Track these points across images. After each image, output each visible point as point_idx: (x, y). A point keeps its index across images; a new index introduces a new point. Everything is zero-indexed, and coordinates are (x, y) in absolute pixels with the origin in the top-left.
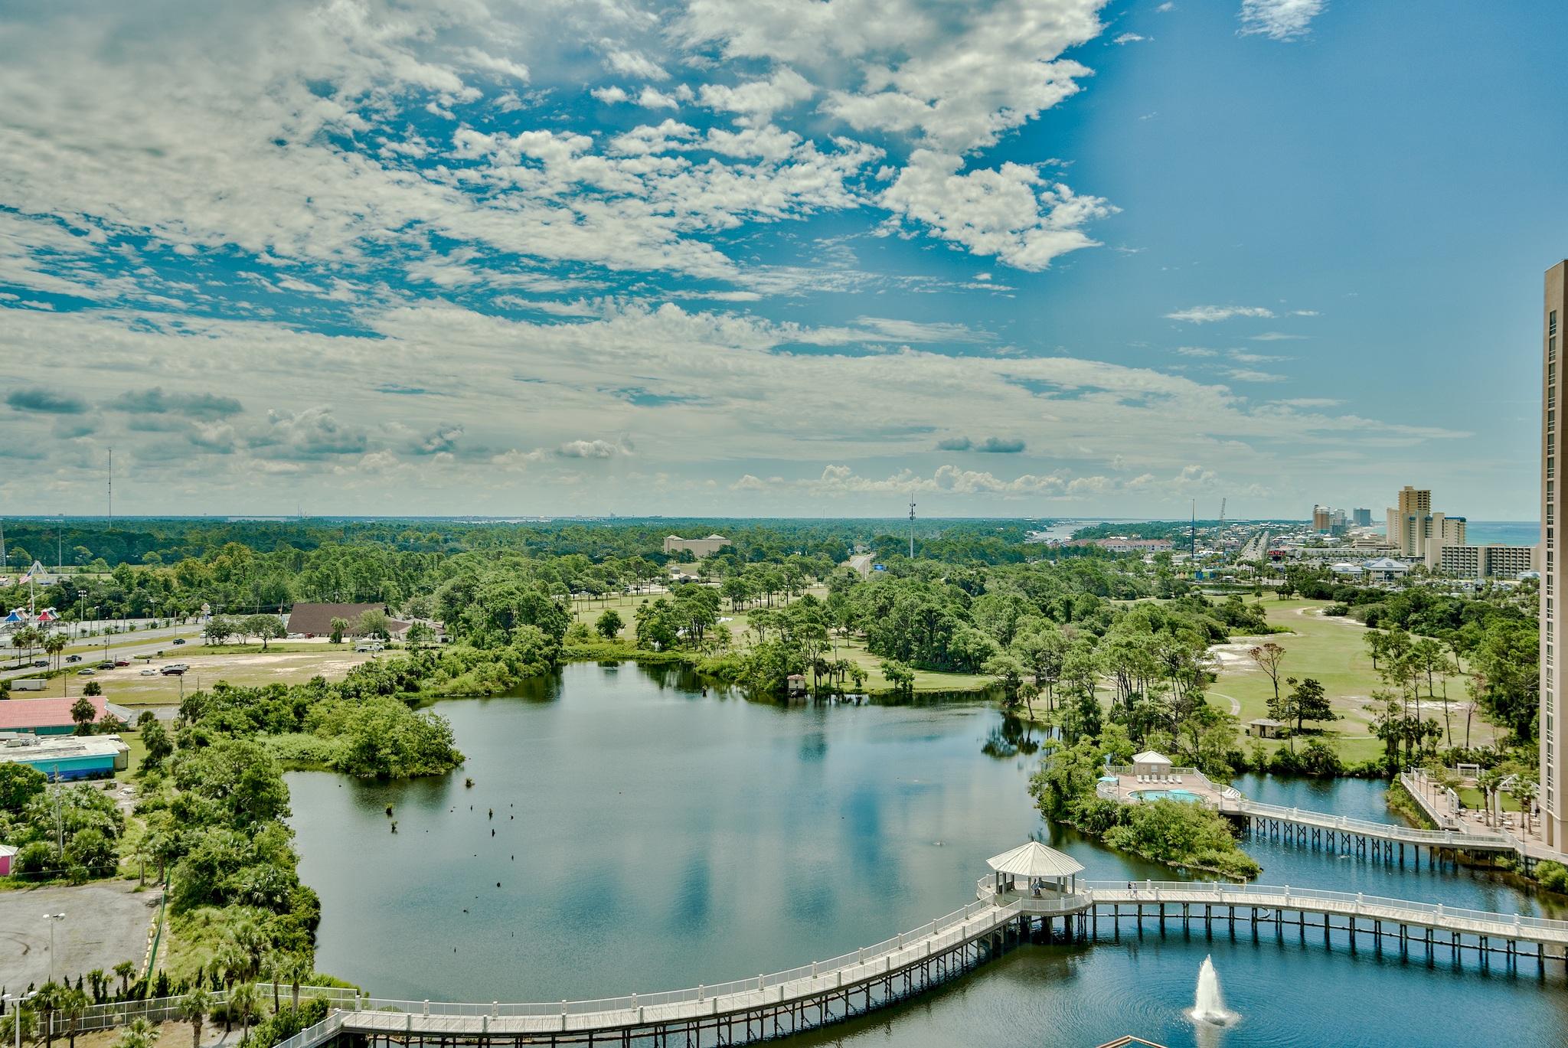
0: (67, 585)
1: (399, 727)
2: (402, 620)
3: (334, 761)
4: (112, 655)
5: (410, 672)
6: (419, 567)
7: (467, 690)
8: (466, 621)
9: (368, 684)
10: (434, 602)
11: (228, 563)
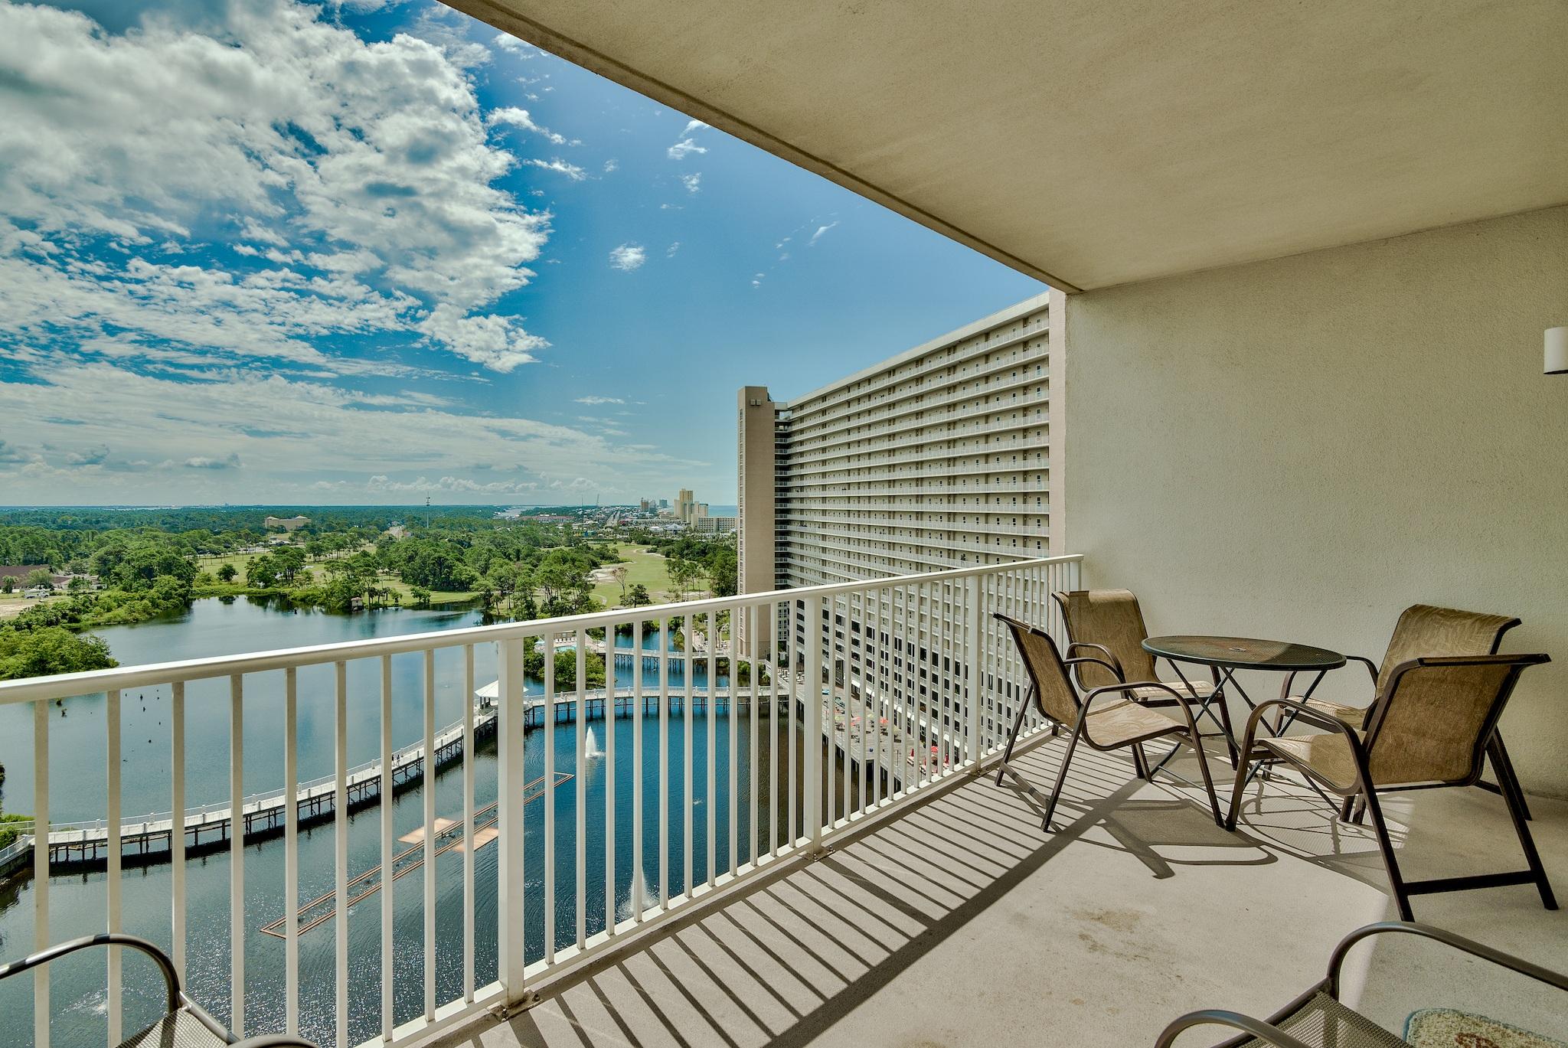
1: (64, 647)
2: (64, 577)
3: (10, 673)
5: (73, 610)
6: (76, 539)
7: (119, 619)
8: (117, 574)
9: (37, 620)
10: (91, 563)
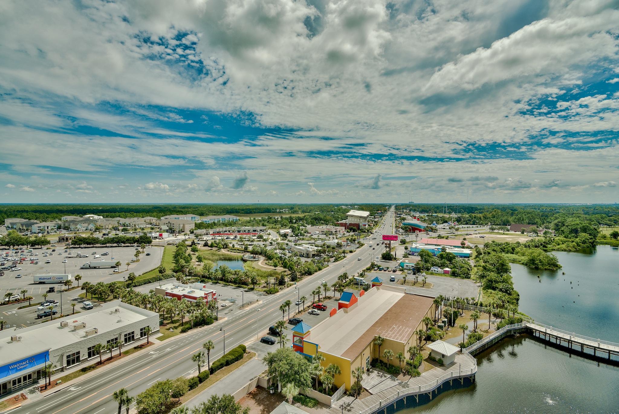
0: (459, 217)
1: (541, 256)
2: (542, 230)
3: (522, 262)
4: (469, 232)
5: (544, 243)
6: (547, 216)
7: (562, 249)
8: (562, 231)
9: (532, 244)
10: (552, 225)
11: (495, 214)
